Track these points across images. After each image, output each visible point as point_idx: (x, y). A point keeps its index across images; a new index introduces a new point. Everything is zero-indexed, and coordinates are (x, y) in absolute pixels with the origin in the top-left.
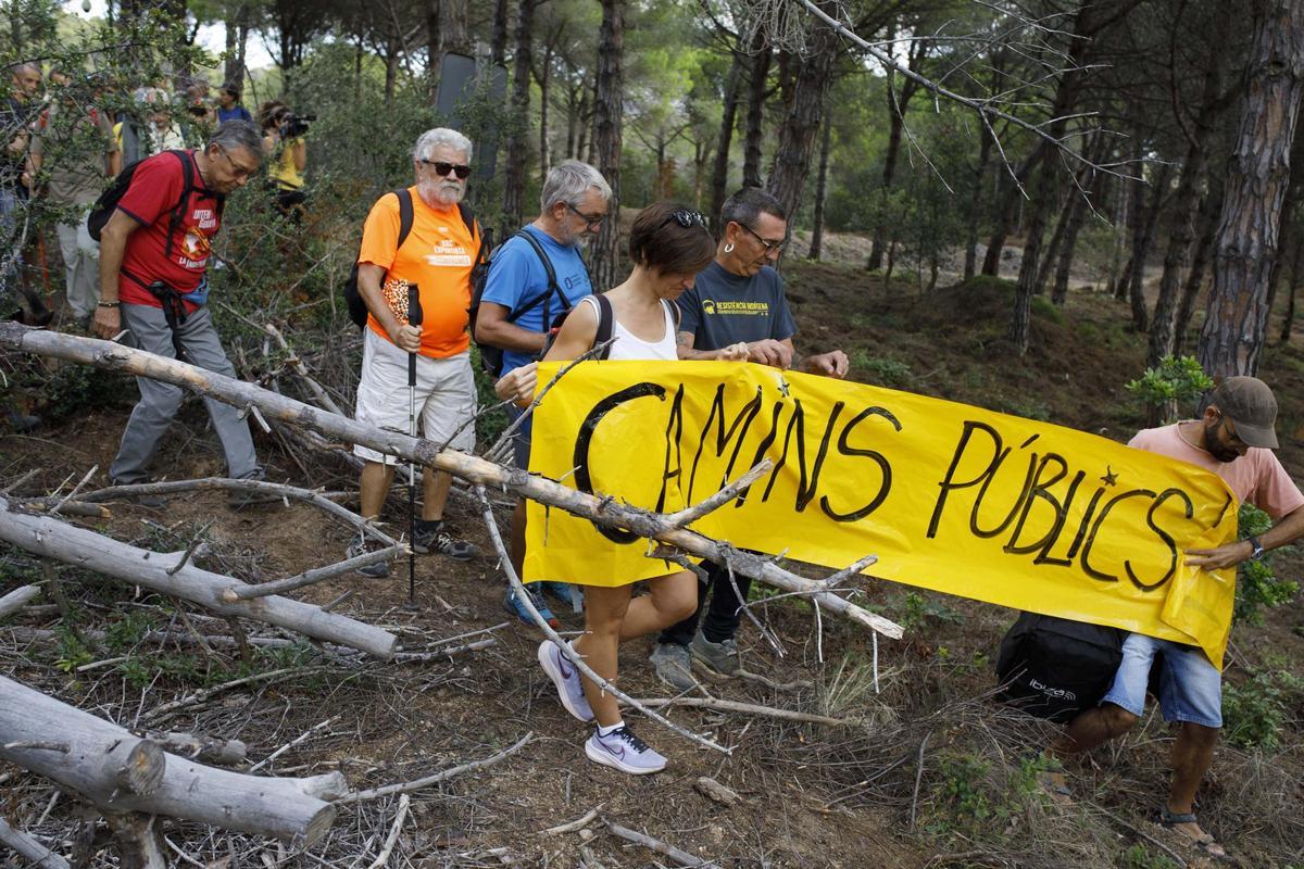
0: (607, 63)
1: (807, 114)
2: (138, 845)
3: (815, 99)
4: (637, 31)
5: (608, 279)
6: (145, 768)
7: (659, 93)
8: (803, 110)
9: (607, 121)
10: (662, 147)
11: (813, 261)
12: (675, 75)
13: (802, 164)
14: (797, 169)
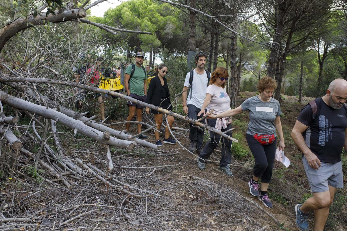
0: (232, 53)
1: (274, 59)
2: (107, 148)
3: (275, 55)
4: (250, 47)
5: (234, 104)
6: (108, 134)
7: (258, 62)
8: (273, 58)
9: (233, 66)
10: (260, 76)
11: (299, 103)
12: (262, 58)
13: (273, 71)
14: (272, 72)
